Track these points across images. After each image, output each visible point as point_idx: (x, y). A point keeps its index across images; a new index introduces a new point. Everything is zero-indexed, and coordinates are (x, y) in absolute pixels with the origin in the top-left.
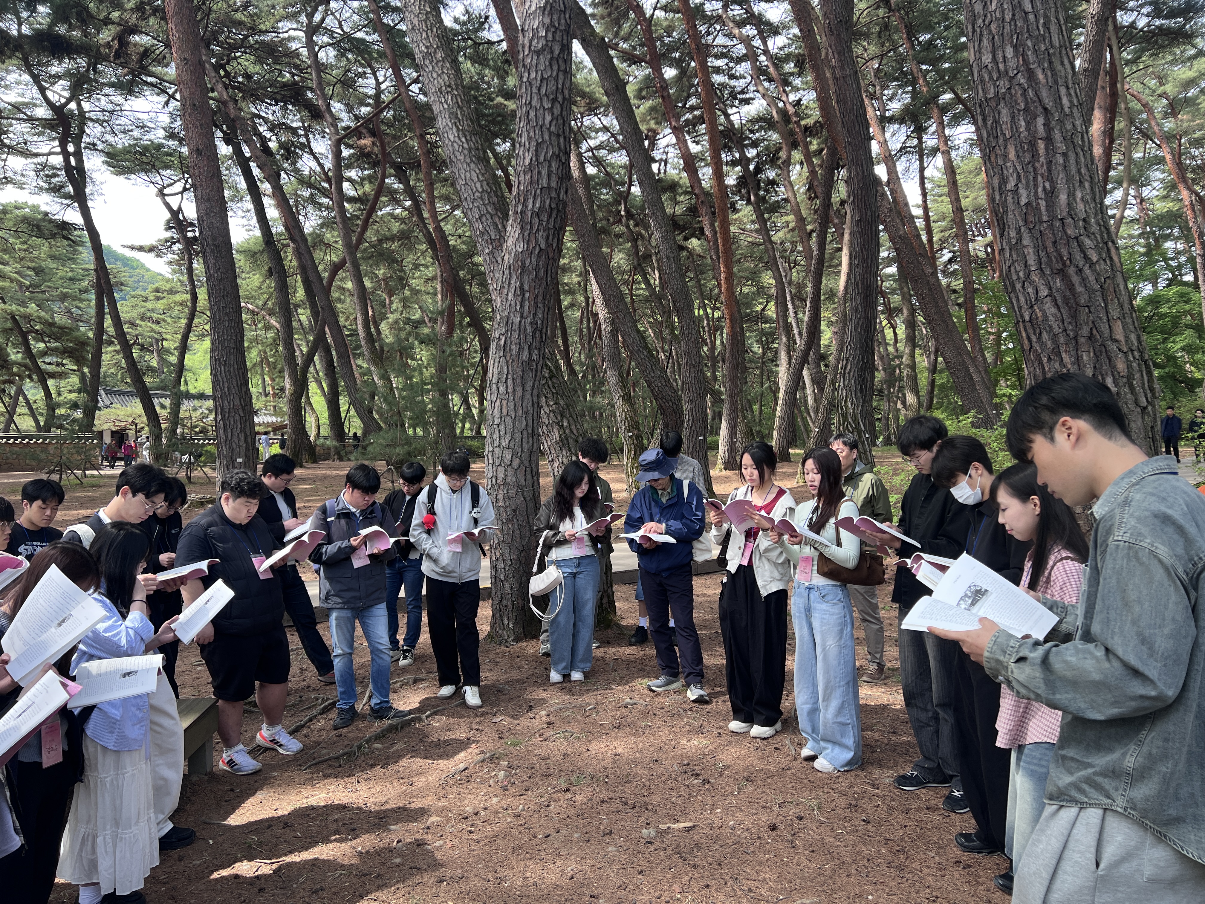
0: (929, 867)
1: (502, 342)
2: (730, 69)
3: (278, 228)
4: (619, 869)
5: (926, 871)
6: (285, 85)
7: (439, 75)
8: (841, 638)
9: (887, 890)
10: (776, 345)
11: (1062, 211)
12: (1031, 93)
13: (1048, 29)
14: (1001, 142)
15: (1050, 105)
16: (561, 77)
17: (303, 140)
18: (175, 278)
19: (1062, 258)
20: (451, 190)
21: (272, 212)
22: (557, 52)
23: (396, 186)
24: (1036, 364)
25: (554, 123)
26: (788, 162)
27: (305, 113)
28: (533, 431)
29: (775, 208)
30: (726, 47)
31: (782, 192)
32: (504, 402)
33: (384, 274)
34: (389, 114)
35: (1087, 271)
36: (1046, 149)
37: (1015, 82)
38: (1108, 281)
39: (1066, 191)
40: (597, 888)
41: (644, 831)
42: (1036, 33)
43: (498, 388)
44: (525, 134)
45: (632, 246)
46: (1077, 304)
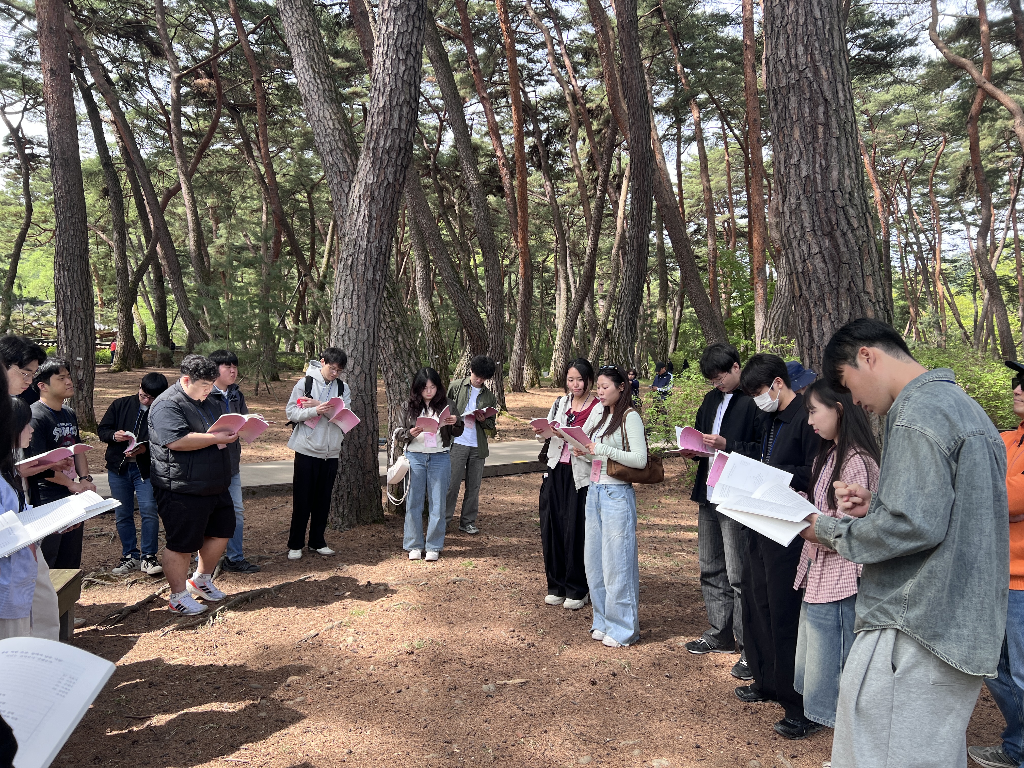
0: (724, 713)
1: (350, 262)
2: (529, 53)
3: (115, 152)
4: (466, 719)
5: (722, 716)
6: (129, 22)
7: (298, 21)
8: (624, 530)
9: (693, 732)
10: (553, 291)
11: (834, 185)
12: (815, 86)
13: (832, 34)
14: (788, 124)
15: (829, 97)
16: (416, 33)
17: (142, 75)
18: (10, 190)
19: (831, 223)
20: (279, 133)
21: (111, 138)
22: (413, 10)
23: (227, 125)
24: (804, 308)
25: (407, 73)
26: (575, 138)
27: (146, 50)
28: (374, 343)
29: (559, 176)
30: (526, 34)
31: (568, 162)
32: (349, 316)
33: (213, 203)
34: (225, 59)
35: (850, 235)
36: (824, 132)
37: (803, 75)
38: (865, 244)
39: (837, 169)
40: (449, 735)
41: (484, 686)
42: (823, 37)
43: (344, 303)
44: (380, 80)
45: (439, 197)
46: (841, 261)
